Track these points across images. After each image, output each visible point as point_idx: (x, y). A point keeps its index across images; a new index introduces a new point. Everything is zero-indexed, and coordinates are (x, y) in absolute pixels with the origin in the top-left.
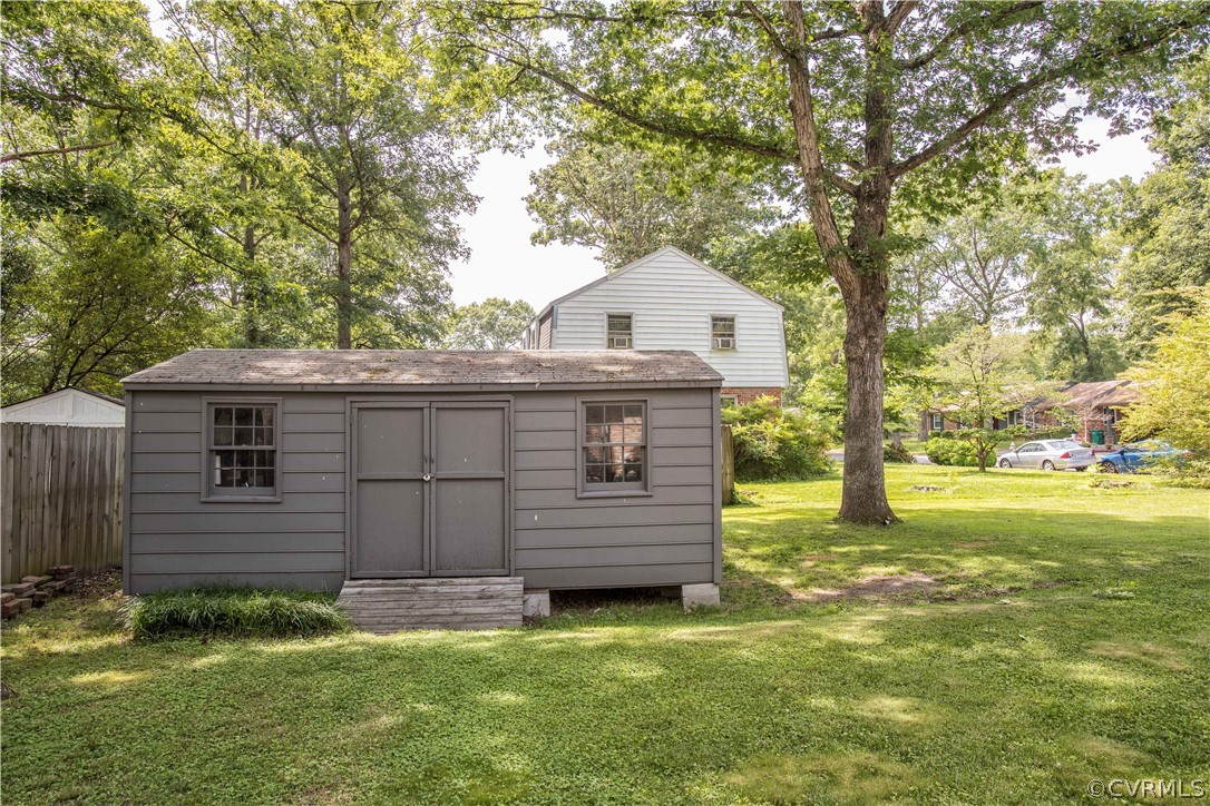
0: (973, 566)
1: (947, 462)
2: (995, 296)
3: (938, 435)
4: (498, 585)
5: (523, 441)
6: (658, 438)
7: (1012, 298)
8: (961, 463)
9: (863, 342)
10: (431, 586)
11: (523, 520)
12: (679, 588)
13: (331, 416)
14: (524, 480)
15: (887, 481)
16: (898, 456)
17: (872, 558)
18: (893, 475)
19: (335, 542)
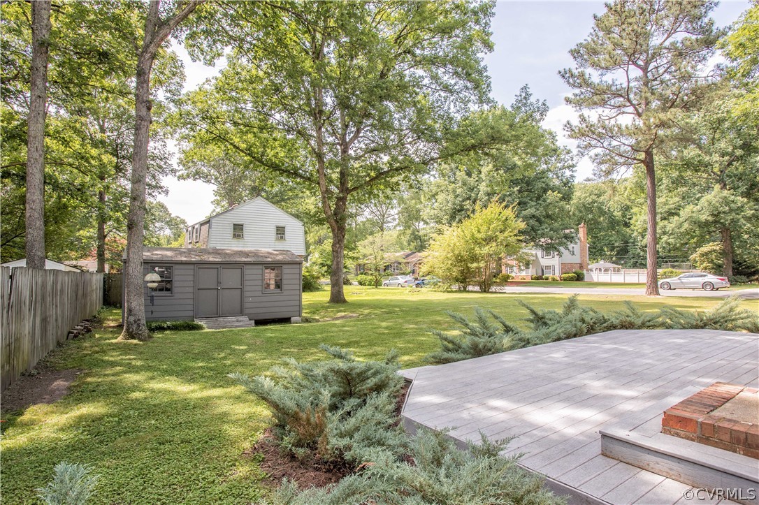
0: (366, 312)
1: (364, 284)
2: (386, 216)
3: (362, 274)
4: (241, 318)
5: (247, 277)
6: (285, 277)
7: (392, 217)
8: (369, 285)
9: (338, 246)
10: (221, 319)
11: (246, 300)
12: (290, 318)
13: (189, 270)
14: (246, 288)
15: (344, 291)
16: (347, 282)
17: (341, 311)
18: (346, 289)
19: (191, 307)
